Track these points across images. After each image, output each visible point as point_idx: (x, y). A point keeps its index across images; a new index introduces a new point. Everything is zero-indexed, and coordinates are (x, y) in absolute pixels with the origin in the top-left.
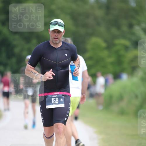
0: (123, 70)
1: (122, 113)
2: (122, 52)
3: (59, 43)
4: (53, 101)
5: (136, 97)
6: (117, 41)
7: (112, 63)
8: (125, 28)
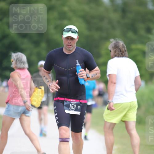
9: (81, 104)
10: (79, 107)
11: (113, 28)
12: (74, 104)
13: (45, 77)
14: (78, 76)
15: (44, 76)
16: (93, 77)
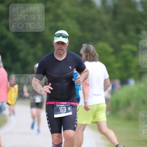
4: (61, 110)
6: (124, 47)
7: (119, 69)
16: (85, 79)
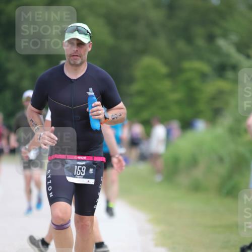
0: (197, 115)
1: (196, 188)
2: (196, 83)
3: (81, 63)
5: (221, 160)
8: (200, 42)
9: (95, 166)
10: (91, 170)
11: (154, 34)
12: (82, 166)
13: (33, 122)
14: (90, 114)
15: (31, 120)
16: (114, 119)
